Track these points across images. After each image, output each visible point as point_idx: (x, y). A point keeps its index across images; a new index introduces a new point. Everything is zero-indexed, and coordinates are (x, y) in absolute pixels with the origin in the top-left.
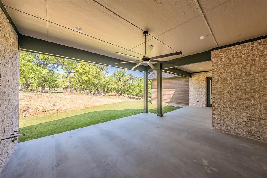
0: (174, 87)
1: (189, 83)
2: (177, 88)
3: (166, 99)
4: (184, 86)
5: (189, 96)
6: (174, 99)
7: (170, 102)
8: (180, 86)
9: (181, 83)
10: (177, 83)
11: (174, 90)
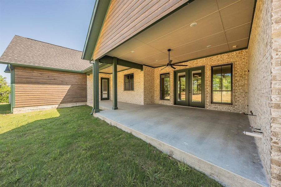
0: (67, 83)
1: (87, 80)
2: (72, 85)
3: (55, 100)
4: (81, 83)
5: (88, 93)
6: (68, 98)
7: (61, 103)
8: (76, 82)
9: (77, 79)
10: (73, 78)
11: (68, 87)
